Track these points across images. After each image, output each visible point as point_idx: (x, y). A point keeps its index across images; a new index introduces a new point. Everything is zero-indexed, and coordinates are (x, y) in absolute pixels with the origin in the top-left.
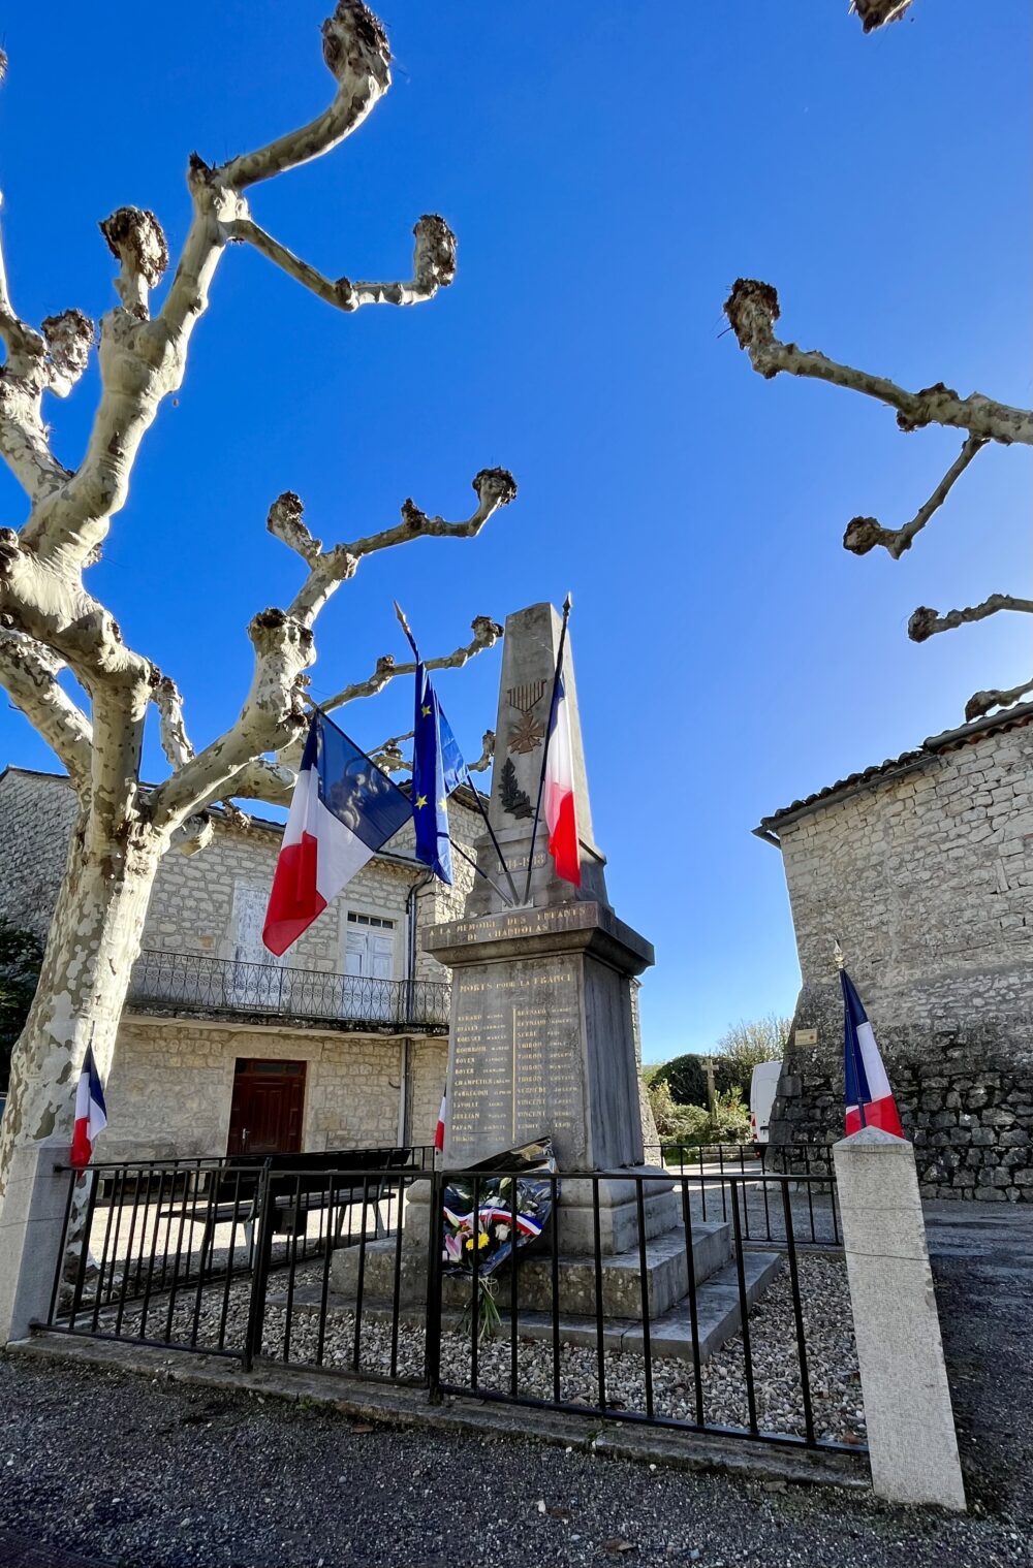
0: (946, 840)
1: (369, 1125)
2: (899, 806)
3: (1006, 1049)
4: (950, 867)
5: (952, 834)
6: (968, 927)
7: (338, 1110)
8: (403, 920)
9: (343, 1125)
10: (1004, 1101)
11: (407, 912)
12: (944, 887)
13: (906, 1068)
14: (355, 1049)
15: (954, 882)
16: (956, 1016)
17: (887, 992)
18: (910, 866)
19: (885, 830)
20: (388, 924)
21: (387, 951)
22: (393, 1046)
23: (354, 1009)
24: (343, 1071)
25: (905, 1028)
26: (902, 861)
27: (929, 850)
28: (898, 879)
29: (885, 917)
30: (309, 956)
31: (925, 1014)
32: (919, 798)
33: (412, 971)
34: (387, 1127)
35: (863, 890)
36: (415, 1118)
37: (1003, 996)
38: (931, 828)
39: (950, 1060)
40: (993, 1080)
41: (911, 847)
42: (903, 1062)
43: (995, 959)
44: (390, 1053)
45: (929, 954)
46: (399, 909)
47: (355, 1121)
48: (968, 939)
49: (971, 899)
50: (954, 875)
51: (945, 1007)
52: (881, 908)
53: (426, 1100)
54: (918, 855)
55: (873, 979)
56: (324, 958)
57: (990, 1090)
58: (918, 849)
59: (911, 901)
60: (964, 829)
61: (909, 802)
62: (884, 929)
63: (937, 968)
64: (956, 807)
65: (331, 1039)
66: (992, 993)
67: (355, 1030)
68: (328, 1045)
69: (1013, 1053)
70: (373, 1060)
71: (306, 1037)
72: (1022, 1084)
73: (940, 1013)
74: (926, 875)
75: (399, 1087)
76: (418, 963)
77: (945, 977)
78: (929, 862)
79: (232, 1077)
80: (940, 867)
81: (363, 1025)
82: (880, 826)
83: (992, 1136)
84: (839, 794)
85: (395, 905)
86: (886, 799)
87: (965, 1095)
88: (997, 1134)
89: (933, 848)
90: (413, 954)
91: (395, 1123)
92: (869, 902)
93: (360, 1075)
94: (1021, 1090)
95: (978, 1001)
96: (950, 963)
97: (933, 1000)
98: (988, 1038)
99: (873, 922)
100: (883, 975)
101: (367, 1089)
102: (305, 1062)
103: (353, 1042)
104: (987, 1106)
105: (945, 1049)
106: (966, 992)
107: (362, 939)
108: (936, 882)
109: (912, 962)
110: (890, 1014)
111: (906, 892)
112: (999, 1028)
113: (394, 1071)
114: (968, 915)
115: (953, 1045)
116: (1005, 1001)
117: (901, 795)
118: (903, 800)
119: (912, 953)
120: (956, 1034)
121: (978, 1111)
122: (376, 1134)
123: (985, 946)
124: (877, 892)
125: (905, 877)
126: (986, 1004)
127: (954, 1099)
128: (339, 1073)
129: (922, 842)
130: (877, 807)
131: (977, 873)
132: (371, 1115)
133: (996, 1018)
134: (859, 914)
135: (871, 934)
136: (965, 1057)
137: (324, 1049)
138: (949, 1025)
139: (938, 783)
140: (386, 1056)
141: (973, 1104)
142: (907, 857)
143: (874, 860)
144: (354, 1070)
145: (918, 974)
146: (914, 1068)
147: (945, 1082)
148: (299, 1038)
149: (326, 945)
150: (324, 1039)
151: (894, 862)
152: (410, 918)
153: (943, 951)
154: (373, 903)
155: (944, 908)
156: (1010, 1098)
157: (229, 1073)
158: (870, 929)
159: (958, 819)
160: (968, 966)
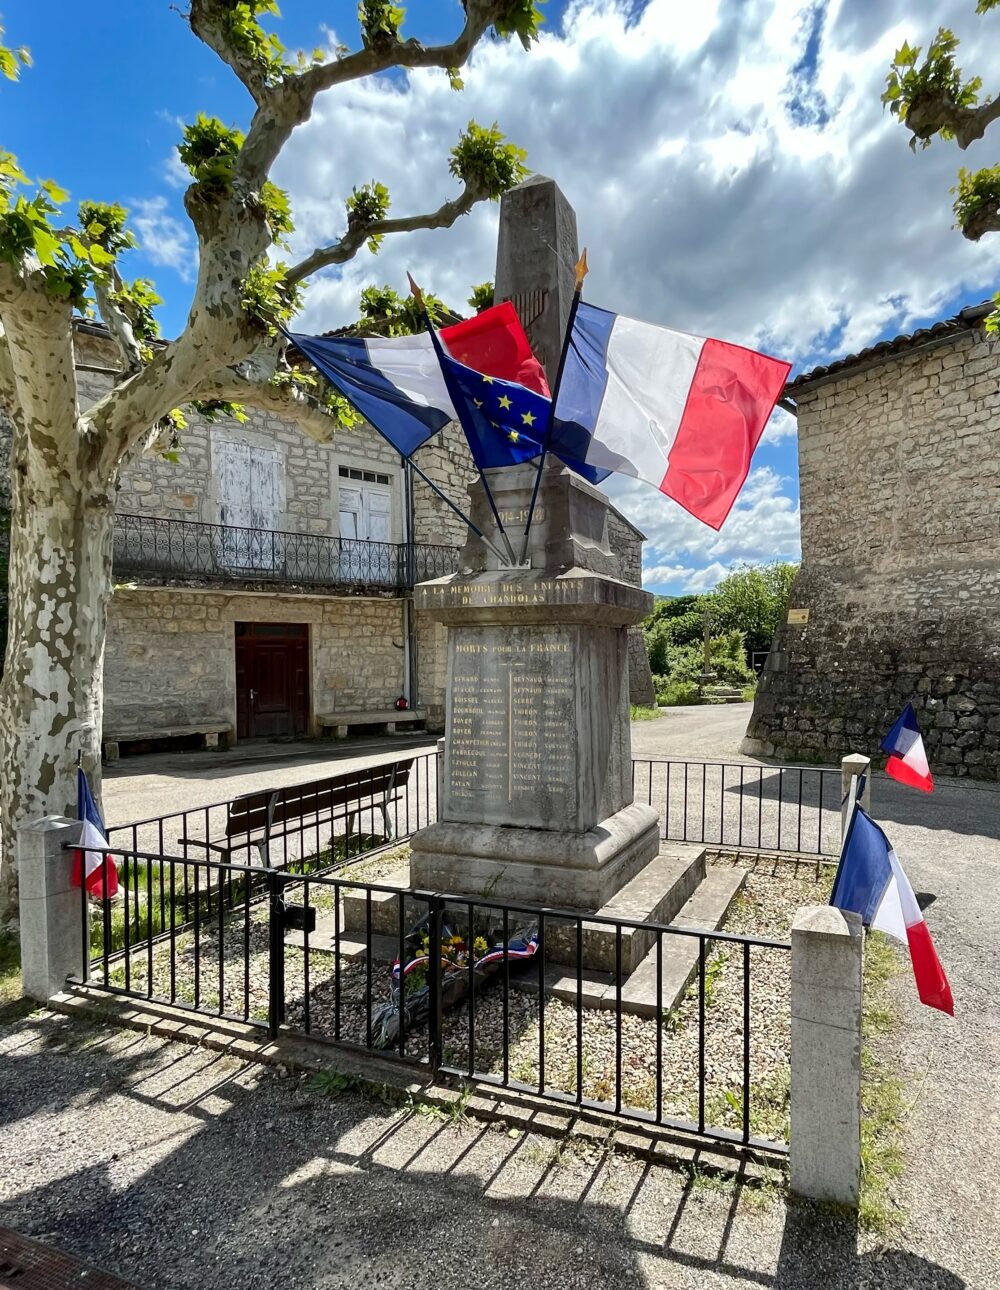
0: (962, 426)
1: (377, 684)
2: (923, 383)
3: (981, 640)
4: (963, 455)
5: (971, 421)
6: (968, 519)
7: (344, 670)
8: (399, 475)
9: (350, 683)
10: (970, 690)
11: (403, 466)
12: (953, 475)
13: (886, 653)
14: (356, 611)
15: (963, 472)
16: (941, 607)
17: (881, 578)
18: (924, 450)
19: (905, 409)
20: (383, 479)
21: (384, 509)
22: (395, 607)
23: (354, 572)
24: (345, 633)
25: (891, 614)
26: (917, 444)
27: (945, 435)
28: (911, 464)
29: (890, 503)
30: (301, 514)
31: (912, 602)
32: (946, 376)
33: (411, 532)
34: (393, 685)
35: (873, 472)
36: (421, 676)
37: (989, 590)
38: (951, 411)
39: (929, 648)
40: (963, 669)
41: (927, 430)
42: (885, 647)
43: (988, 553)
44: (392, 614)
45: (926, 544)
46: (393, 462)
47: (361, 679)
48: (967, 531)
49: (977, 491)
50: (964, 463)
51: (932, 598)
52: (887, 492)
53: (430, 660)
54: (935, 439)
55: (869, 563)
56: (317, 517)
57: (959, 678)
58: (933, 432)
59: (918, 488)
60: (983, 415)
61: (934, 381)
62: (888, 514)
63: (932, 558)
64: (980, 391)
65: (331, 601)
66: (978, 587)
67: (354, 594)
68: (328, 608)
69: (986, 646)
70: (377, 621)
71: (305, 600)
72: (989, 675)
73: (927, 602)
74: (937, 462)
75: (403, 647)
76: (416, 522)
77: (937, 568)
78: (943, 448)
79: (233, 641)
80: (953, 453)
81: (361, 589)
82: (900, 404)
83: (952, 719)
84: (864, 364)
85: (388, 458)
86: (911, 375)
87: (936, 681)
88: (957, 718)
89: (950, 433)
90: (411, 511)
91: (401, 681)
92: (877, 486)
93: (362, 636)
94: (986, 681)
95: (964, 594)
96: (945, 553)
97: (923, 589)
98: (966, 630)
99: (878, 507)
100: (879, 561)
101: (372, 650)
102: (306, 625)
103: (354, 604)
104: (953, 692)
105: (925, 638)
106: (954, 584)
107: (356, 496)
108: (945, 470)
109: (908, 549)
110: (879, 600)
111: (915, 477)
112: (978, 621)
113: (397, 631)
114: (970, 506)
115: (932, 634)
116: (989, 596)
117: (926, 372)
118: (929, 377)
119: (911, 540)
120: (938, 624)
121: (944, 697)
122: (382, 692)
123: (981, 540)
124: (887, 476)
125: (916, 462)
126: (972, 597)
127: (925, 685)
128: (342, 635)
129: (940, 426)
130: (901, 382)
131: (987, 464)
132: (376, 674)
133: (977, 611)
134: (866, 497)
135: (874, 518)
136: (942, 646)
137: (324, 612)
138: (934, 613)
139: (967, 361)
140: (388, 616)
141: (941, 689)
142: (922, 441)
143: (888, 442)
144: (357, 632)
145: (913, 562)
146: (894, 653)
147: (919, 667)
148: (297, 601)
149: (318, 504)
150: (323, 602)
151: (909, 444)
152: (406, 473)
153: (940, 541)
154: (365, 457)
155: (949, 498)
156: (975, 687)
157: (229, 637)
158: (874, 514)
159: (980, 403)
160: (962, 558)
